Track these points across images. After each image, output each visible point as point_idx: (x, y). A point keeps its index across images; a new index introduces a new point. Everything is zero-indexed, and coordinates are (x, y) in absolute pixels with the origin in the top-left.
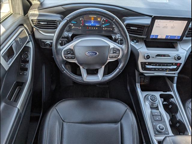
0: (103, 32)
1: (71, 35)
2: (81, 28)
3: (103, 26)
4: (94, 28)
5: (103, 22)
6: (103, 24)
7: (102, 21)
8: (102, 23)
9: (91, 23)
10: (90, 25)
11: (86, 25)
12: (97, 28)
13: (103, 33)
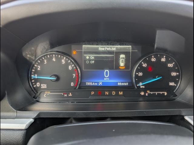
0: (142, 104)
1: (32, 120)
2: (70, 95)
3: (141, 84)
4: (114, 93)
5: (141, 74)
6: (139, 79)
7: (138, 71)
8: (137, 76)
9: (103, 77)
10: (100, 84)
11: (88, 84)
12: (121, 93)
13: (143, 107)
